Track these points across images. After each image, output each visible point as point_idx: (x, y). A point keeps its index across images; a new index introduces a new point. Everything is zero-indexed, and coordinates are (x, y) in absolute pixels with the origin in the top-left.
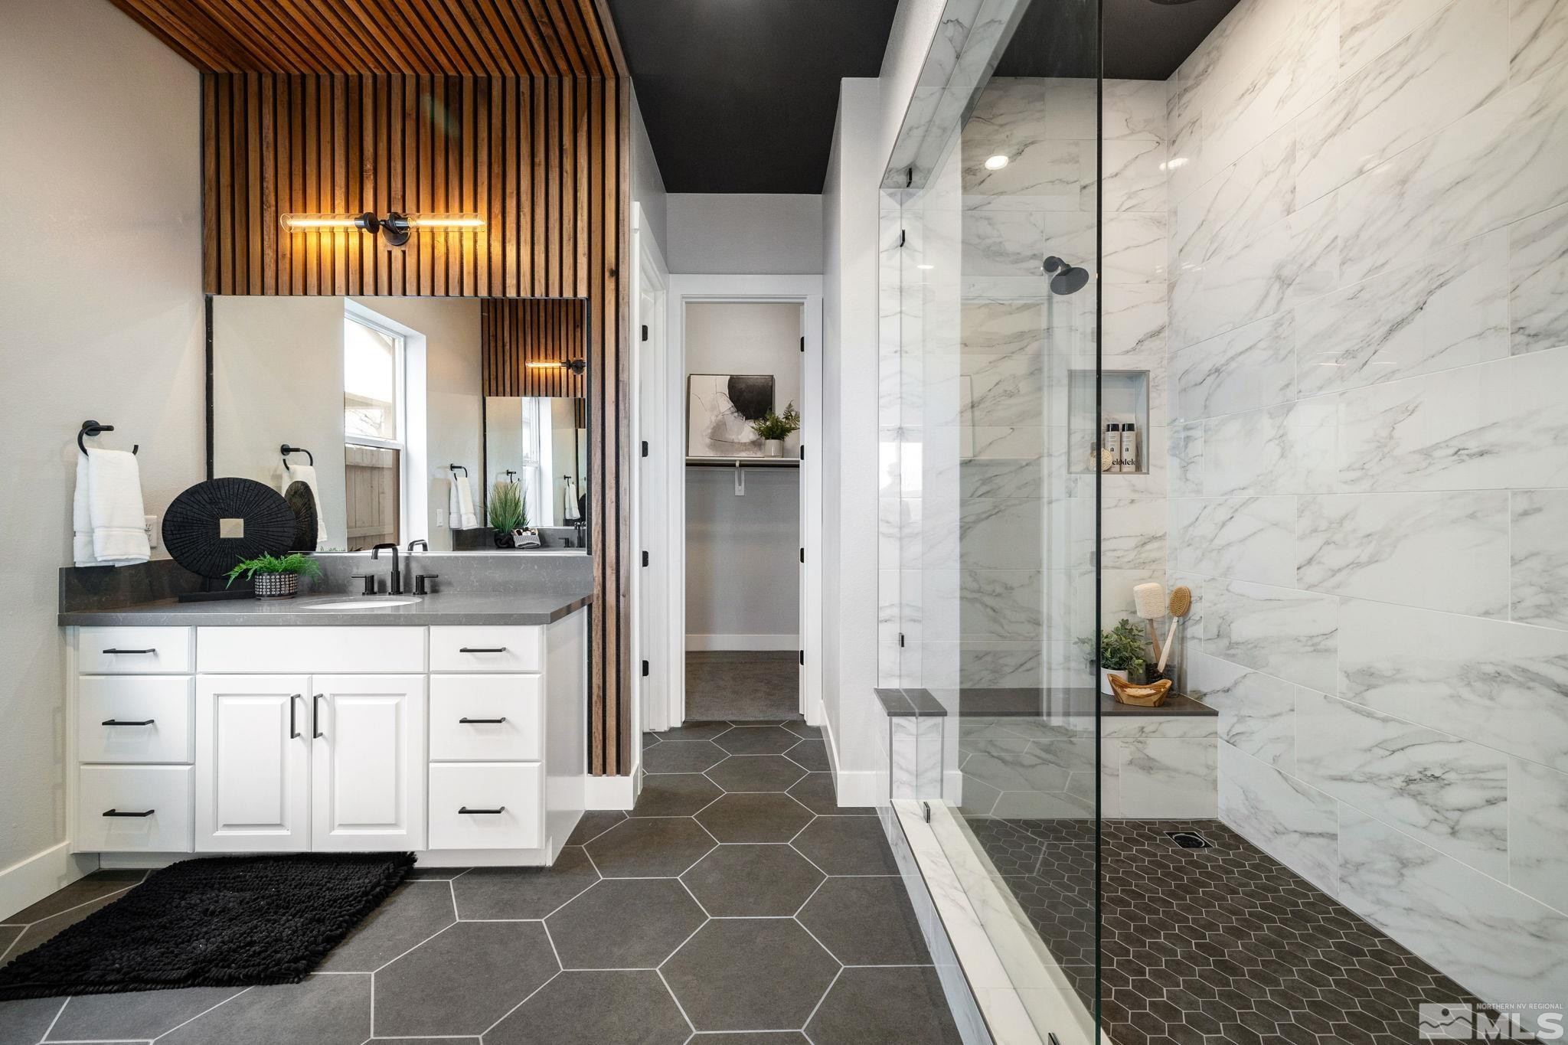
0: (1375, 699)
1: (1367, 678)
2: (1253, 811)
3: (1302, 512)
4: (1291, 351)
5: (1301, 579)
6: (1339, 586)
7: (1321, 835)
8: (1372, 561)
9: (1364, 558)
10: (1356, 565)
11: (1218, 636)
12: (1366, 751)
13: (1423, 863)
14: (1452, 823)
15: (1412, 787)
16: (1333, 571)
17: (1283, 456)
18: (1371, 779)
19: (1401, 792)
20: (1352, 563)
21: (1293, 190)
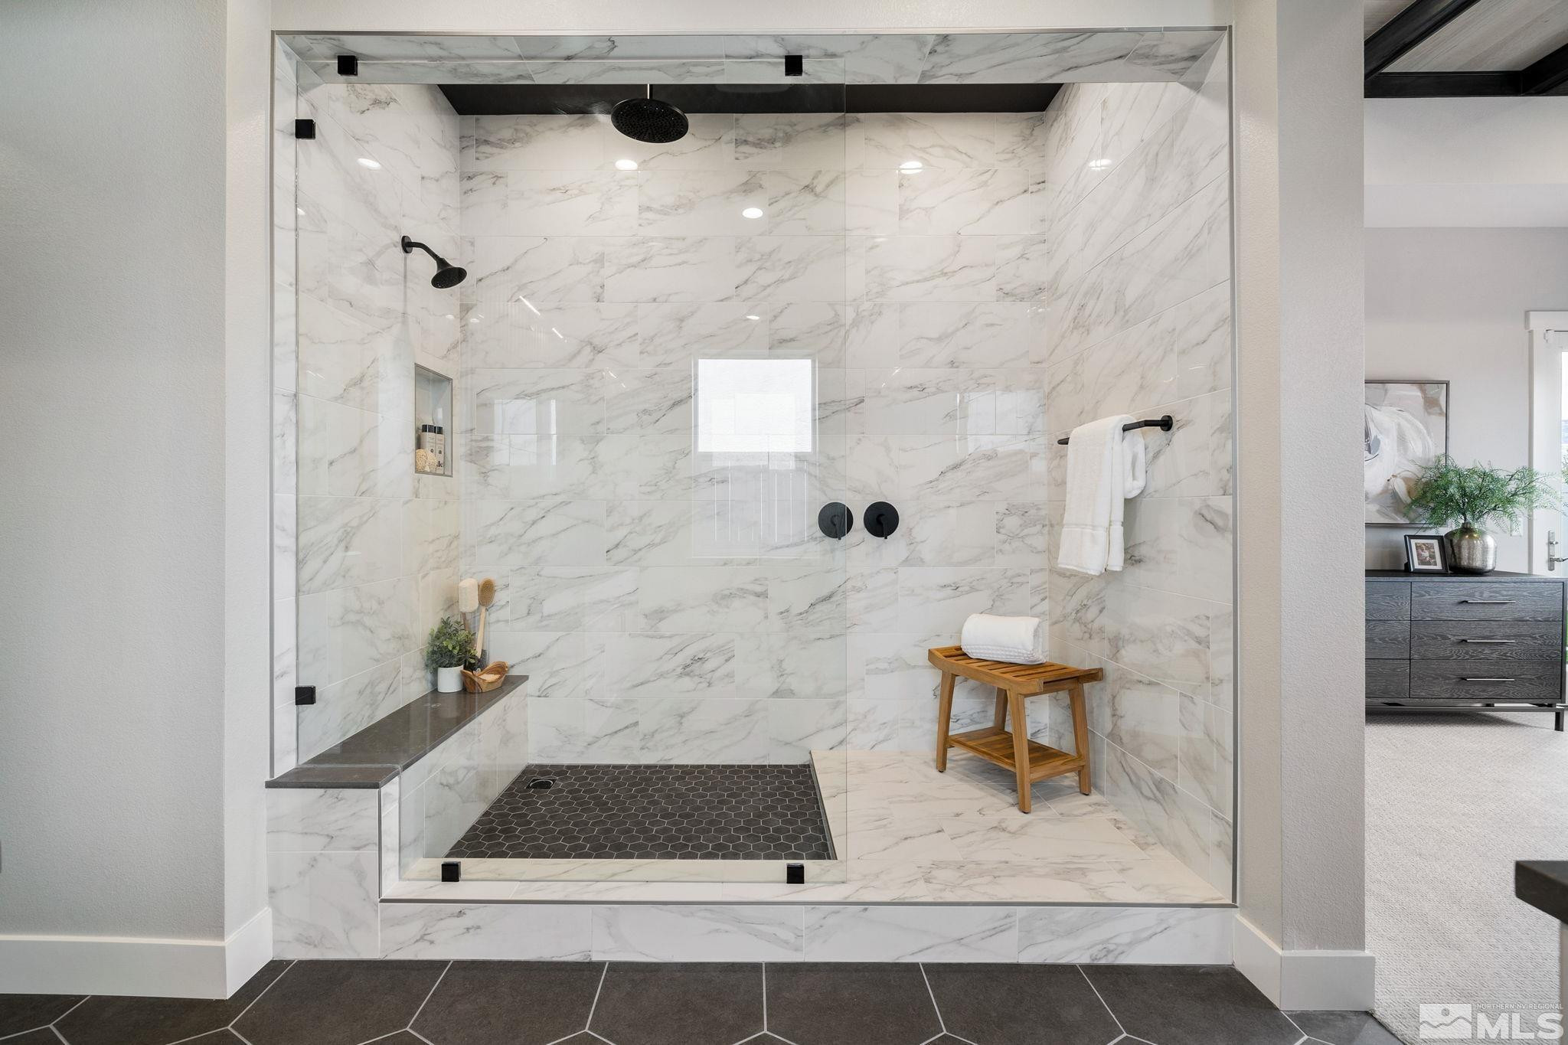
0: (665, 627)
1: (660, 614)
2: (566, 739)
3: (610, 512)
4: (602, 399)
5: (610, 559)
6: (640, 560)
7: (627, 727)
8: (663, 541)
9: (657, 541)
10: (651, 545)
11: (528, 614)
12: (658, 660)
13: (693, 709)
14: (708, 681)
15: (687, 669)
16: (635, 551)
17: (594, 472)
18: (662, 676)
19: (681, 676)
20: (649, 544)
21: (602, 287)
